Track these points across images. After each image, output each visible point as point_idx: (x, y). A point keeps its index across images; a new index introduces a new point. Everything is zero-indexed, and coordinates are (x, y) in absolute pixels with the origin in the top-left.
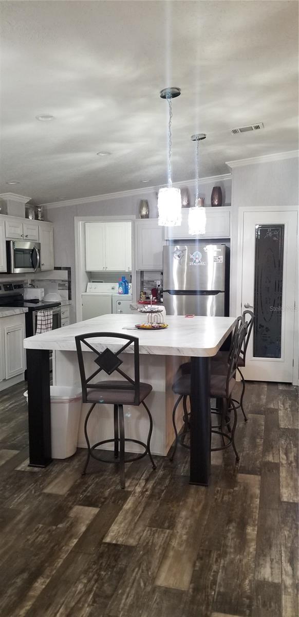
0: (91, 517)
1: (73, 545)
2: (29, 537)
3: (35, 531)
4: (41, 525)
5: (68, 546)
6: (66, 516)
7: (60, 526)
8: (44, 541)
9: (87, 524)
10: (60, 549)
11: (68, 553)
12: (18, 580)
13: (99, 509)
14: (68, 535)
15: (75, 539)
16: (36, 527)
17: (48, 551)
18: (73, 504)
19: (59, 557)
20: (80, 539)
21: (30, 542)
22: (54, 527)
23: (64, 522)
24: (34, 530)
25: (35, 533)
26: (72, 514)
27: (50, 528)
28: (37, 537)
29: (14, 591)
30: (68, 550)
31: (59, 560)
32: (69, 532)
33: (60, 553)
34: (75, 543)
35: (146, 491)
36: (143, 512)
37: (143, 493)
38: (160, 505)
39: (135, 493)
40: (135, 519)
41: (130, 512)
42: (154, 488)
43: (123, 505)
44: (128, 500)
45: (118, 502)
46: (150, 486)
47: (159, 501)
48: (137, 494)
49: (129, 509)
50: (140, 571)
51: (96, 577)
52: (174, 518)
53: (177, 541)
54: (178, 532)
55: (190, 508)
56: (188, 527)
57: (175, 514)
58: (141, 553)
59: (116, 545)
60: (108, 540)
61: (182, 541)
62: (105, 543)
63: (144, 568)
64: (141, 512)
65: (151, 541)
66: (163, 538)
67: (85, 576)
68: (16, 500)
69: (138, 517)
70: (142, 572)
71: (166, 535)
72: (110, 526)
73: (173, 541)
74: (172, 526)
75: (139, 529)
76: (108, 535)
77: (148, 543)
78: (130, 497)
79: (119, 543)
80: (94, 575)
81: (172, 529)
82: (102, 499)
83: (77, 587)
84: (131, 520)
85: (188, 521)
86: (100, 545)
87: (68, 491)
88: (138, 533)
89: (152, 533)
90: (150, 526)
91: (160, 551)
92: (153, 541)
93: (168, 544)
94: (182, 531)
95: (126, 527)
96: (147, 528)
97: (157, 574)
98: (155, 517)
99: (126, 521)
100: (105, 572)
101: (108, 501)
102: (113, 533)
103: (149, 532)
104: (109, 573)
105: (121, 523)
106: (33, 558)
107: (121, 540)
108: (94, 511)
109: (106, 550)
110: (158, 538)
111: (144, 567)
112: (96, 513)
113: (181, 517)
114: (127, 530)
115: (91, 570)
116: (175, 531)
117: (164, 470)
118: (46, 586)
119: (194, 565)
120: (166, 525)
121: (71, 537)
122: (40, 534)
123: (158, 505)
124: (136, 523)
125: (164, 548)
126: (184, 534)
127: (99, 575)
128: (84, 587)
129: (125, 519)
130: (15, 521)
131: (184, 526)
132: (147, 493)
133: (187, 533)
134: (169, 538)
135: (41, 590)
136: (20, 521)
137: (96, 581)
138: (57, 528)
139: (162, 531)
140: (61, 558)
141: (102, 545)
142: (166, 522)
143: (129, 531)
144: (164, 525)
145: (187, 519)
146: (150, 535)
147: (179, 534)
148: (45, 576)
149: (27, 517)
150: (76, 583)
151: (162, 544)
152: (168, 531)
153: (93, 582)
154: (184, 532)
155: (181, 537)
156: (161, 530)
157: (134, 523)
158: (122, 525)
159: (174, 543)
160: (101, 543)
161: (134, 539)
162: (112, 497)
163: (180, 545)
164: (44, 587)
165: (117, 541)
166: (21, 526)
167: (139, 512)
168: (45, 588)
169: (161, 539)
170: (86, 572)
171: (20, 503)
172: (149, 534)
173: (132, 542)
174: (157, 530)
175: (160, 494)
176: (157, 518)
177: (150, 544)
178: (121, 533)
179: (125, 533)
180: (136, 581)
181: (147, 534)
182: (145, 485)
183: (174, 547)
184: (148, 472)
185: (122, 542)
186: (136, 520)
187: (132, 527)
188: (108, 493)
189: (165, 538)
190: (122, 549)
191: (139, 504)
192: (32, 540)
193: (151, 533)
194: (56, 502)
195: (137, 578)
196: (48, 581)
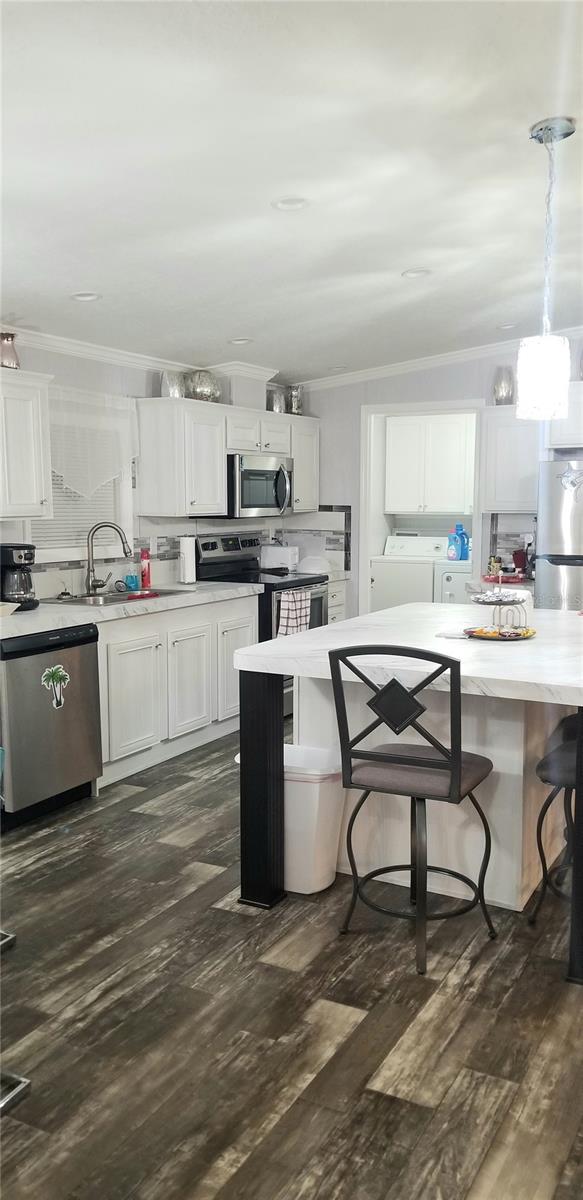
0: (348, 1030)
1: (304, 1085)
2: (219, 1056)
3: (234, 1043)
4: (246, 1033)
5: (295, 1086)
6: (298, 1020)
7: (284, 1039)
8: (247, 1068)
9: (338, 1044)
10: (277, 1092)
11: (292, 1103)
12: (186, 1148)
13: (367, 1013)
14: (298, 1062)
15: (311, 1072)
16: (237, 1036)
17: (254, 1091)
18: (313, 995)
19: (272, 1109)
20: (319, 1075)
21: (220, 1067)
22: (271, 1042)
23: (291, 1033)
24: (232, 1040)
25: (232, 1049)
26: (310, 1017)
27: (261, 1042)
28: (236, 1058)
29: (175, 1170)
30: (293, 1095)
31: (272, 1116)
32: (297, 1058)
33: (277, 1101)
34: (309, 1081)
35: (471, 984)
36: (458, 1031)
37: (462, 988)
38: (499, 1019)
39: (445, 986)
40: (439, 1046)
41: (431, 1027)
42: (487, 981)
43: (417, 1011)
44: (430, 1001)
45: (408, 1003)
46: (480, 973)
47: (495, 1011)
48: (449, 990)
49: (431, 1020)
50: (439, 1167)
51: (342, 1166)
52: (526, 1057)
53: (526, 1110)
54: (530, 1089)
55: (564, 1037)
56: (554, 1080)
57: (530, 1045)
58: (445, 1125)
59: (393, 1100)
60: (376, 1085)
61: (538, 1112)
62: (371, 1092)
63: (447, 1163)
64: (454, 1032)
65: (469, 1102)
66: (497, 1098)
67: (320, 1162)
68: (205, 972)
69: (446, 1043)
70: (443, 1171)
71: (504, 1093)
72: (386, 1054)
73: (519, 1109)
74: (519, 1074)
75: (447, 1070)
76: (378, 1074)
77: (462, 1105)
78: (434, 995)
79: (399, 1096)
80: (338, 1162)
81: (519, 1081)
82: (375, 992)
83: (301, 1183)
84: (432, 1046)
85: (557, 1067)
86: (361, 1095)
87: (310, 964)
88: (443, 1080)
89: (474, 1083)
90: (472, 1066)
91: (487, 1128)
92: (473, 1103)
93: (507, 1115)
94: (538, 1088)
95: (419, 1061)
96: (463, 1072)
97: (474, 1181)
98: (484, 1047)
99: (421, 1048)
100: (362, 1158)
101: (387, 997)
102: (390, 1069)
103: (468, 1079)
104: (372, 1163)
105: (408, 1051)
106: (221, 1102)
107: (404, 1091)
108: (357, 1015)
109: (372, 1107)
110: (486, 1096)
111: (447, 1160)
112: (360, 1021)
113: (540, 1056)
114: (420, 1068)
115: (334, 1149)
116: (525, 1087)
117: (514, 942)
118: (240, 1170)
119: (560, 1175)
120: (507, 1068)
121: (302, 1068)
122: (240, 1054)
123: (493, 1021)
124: (440, 1056)
125: (495, 1123)
126: (545, 1097)
127: (350, 1162)
128: (315, 1185)
129: (418, 1042)
130: (197, 1018)
131: (546, 1077)
132: (471, 990)
133: (551, 1096)
134: (509, 1100)
135: (228, 1176)
136: (207, 1018)
137: (343, 1175)
138: (277, 1044)
139: (496, 1082)
140: (276, 1113)
141: (364, 1095)
142: (508, 1063)
143: (424, 1071)
144: (501, 1067)
145: (553, 1060)
146: (468, 1088)
147: (531, 1096)
148: (239, 1147)
149: (222, 1011)
150: (300, 1173)
151: (493, 1111)
152: (509, 1083)
153: (334, 1178)
154: (544, 1092)
155: (536, 1101)
156: (493, 1078)
157: (436, 1055)
158: (412, 1055)
159: (521, 1114)
160: (362, 1090)
161: (434, 1091)
162: (397, 989)
163: (534, 1121)
164: (234, 1170)
165: (396, 1091)
166: (208, 1029)
167: (451, 1030)
168: (236, 1174)
169: (492, 1099)
170: (323, 1151)
171: (213, 979)
172: (465, 1085)
173: (428, 1098)
174: (484, 1078)
175: (499, 994)
176: (488, 1050)
177: (466, 1108)
178: (406, 1073)
179: (415, 1075)
180: (426, 1191)
181: (461, 1084)
182: (469, 972)
183: (518, 1123)
184: (479, 943)
185: (407, 1094)
186: (441, 1050)
187: (432, 1062)
188: (388, 979)
189: (501, 1098)
190: (404, 1110)
191: (451, 1012)
192: (225, 1063)
193: (470, 1083)
194: (282, 987)
195: (430, 1185)
196: (243, 1159)
